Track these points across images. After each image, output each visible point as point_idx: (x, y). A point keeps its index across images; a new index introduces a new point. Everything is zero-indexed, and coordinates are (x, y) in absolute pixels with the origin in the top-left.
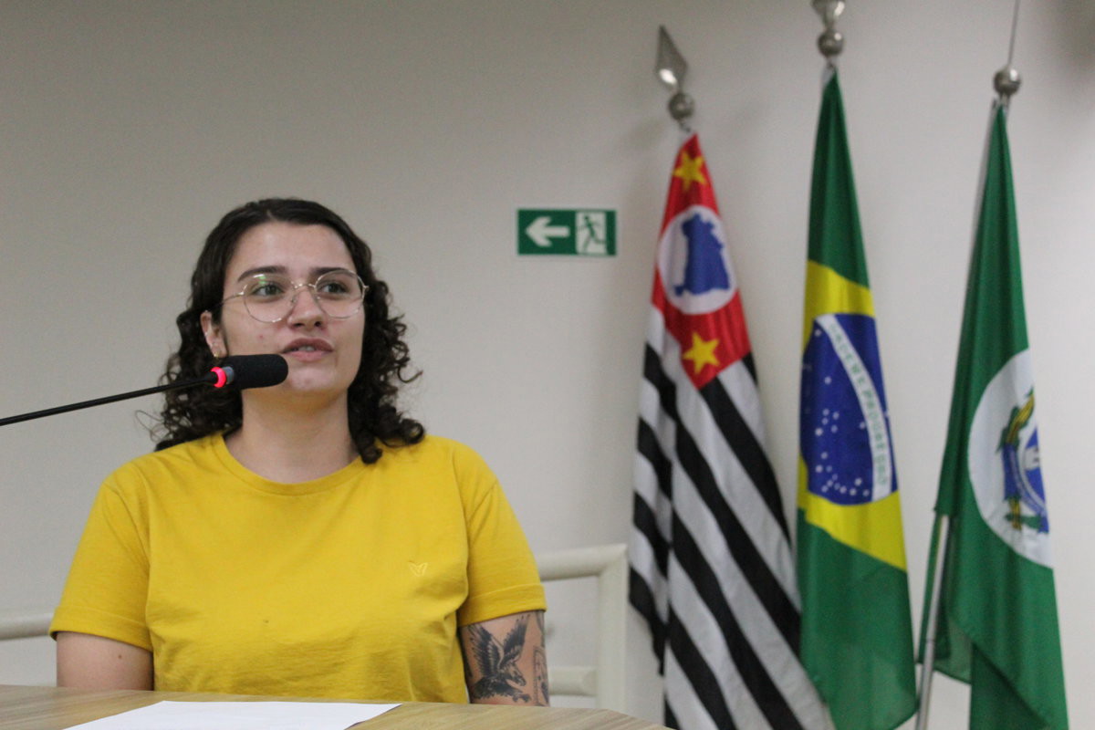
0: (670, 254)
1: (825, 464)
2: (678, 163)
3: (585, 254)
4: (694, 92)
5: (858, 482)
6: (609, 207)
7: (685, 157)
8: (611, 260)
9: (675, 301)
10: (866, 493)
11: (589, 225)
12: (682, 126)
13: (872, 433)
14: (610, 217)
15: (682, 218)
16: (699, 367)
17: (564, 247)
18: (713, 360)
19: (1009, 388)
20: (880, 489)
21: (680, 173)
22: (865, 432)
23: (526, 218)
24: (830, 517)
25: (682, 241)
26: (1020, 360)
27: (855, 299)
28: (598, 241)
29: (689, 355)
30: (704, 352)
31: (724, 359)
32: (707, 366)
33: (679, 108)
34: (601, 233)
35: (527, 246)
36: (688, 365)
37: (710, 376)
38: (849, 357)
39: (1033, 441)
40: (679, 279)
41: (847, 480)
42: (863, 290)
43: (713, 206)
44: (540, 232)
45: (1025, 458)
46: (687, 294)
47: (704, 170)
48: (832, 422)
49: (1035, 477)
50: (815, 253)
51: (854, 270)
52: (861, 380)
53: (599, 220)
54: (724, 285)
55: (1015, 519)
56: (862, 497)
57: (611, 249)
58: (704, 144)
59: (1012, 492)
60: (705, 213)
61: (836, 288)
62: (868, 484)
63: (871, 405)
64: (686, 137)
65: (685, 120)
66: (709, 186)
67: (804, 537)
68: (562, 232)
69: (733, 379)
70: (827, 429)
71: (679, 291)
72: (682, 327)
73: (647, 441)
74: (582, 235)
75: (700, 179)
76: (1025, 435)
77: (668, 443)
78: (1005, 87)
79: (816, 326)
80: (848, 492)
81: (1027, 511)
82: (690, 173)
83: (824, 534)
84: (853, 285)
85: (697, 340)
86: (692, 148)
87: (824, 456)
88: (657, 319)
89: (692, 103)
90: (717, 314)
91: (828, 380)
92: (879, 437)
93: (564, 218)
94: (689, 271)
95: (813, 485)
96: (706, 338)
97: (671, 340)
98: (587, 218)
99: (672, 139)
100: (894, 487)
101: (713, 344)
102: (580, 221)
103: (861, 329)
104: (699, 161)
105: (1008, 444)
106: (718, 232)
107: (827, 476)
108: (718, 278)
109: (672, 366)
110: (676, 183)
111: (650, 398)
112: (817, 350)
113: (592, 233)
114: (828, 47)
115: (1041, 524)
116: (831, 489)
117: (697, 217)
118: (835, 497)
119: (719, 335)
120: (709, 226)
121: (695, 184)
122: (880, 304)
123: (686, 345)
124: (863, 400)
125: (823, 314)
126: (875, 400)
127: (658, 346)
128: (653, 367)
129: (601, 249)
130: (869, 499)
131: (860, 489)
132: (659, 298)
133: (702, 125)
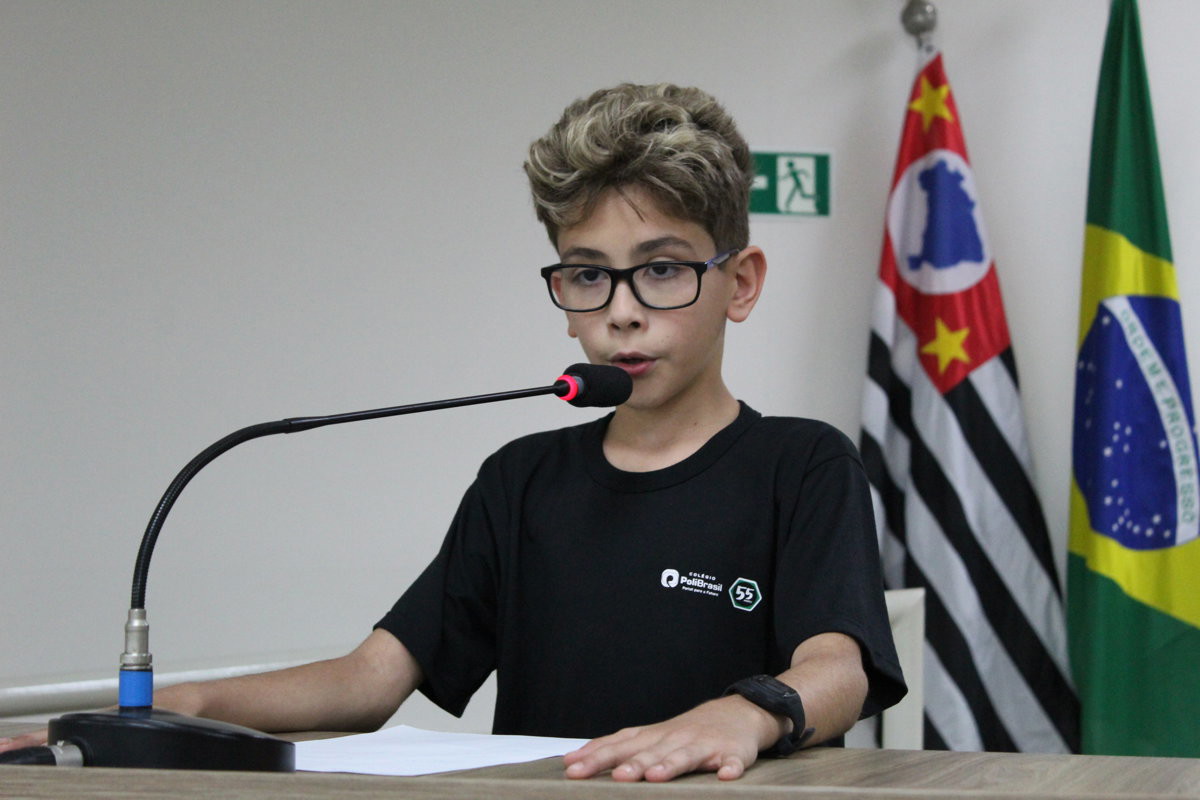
0: (905, 214)
1: (1115, 494)
2: (915, 94)
3: (789, 213)
5: (1157, 519)
6: (821, 150)
7: (925, 84)
8: (822, 220)
9: (910, 277)
10: (1167, 534)
11: (794, 175)
12: (920, 44)
13: (1176, 455)
14: (822, 163)
15: (920, 165)
16: (943, 364)
17: (761, 203)
18: (963, 356)
20: (1186, 529)
21: (918, 106)
22: (1167, 452)
24: (1120, 564)
25: (920, 197)
27: (1154, 276)
28: (804, 196)
29: (929, 349)
30: (950, 345)
31: (977, 352)
32: (954, 363)
33: (915, 21)
34: (809, 186)
36: (929, 362)
37: (959, 376)
38: (1144, 353)
40: (916, 247)
41: (1141, 515)
42: (1165, 265)
43: (962, 150)
46: (926, 267)
47: (950, 102)
48: (1124, 439)
50: (1099, 212)
51: (1153, 239)
52: (1162, 384)
53: (807, 167)
54: (977, 256)
56: (1162, 539)
57: (823, 208)
58: (949, 68)
60: (952, 160)
61: (1128, 264)
62: (1170, 522)
63: (1174, 418)
64: (927, 58)
65: (924, 36)
66: (957, 124)
68: (760, 182)
69: (988, 380)
70: (1117, 448)
71: (915, 263)
72: (918, 311)
74: (785, 187)
75: (946, 114)
77: (900, 466)
79: (1103, 311)
80: (1142, 533)
82: (931, 105)
83: (1112, 586)
84: (1150, 258)
85: (941, 328)
86: (933, 74)
87: (1115, 483)
88: (887, 299)
89: (934, 12)
90: (967, 294)
91: (1119, 384)
92: (1184, 460)
93: (761, 164)
94: (930, 236)
95: (1099, 520)
96: (954, 327)
97: (904, 328)
98: (791, 165)
99: (907, 61)
101: (963, 334)
102: (782, 168)
103: (1160, 315)
104: (944, 91)
106: (969, 186)
107: (1116, 510)
108: (968, 247)
109: (905, 361)
110: (912, 119)
112: (1104, 344)
113: (798, 185)
116: (1123, 527)
117: (942, 165)
118: (1130, 541)
119: (971, 323)
120: (957, 177)
121: (938, 121)
123: (924, 334)
124: (1164, 410)
125: (1114, 295)
126: (1180, 410)
127: (887, 335)
128: (879, 363)
129: (809, 206)
130: (1171, 542)
131: (1159, 529)
132: (888, 270)
133: (947, 43)
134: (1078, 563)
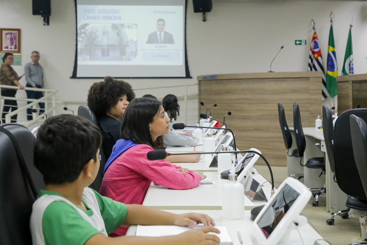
0: (312, 45)
1: (329, 67)
2: (314, 35)
4: (316, 27)
6: (305, 39)
9: (313, 50)
12: (314, 30)
13: (335, 64)
14: (306, 41)
15: (314, 41)
17: (300, 44)
19: (350, 59)
20: (336, 70)
23: (296, 41)
24: (330, 73)
25: (314, 43)
26: (351, 56)
27: (333, 49)
28: (304, 44)
30: (316, 55)
31: (318, 56)
32: (316, 57)
33: (314, 28)
34: (304, 42)
35: (296, 44)
36: (314, 57)
38: (332, 56)
39: (352, 64)
40: (313, 47)
43: (317, 39)
44: (298, 42)
45: (351, 66)
47: (317, 35)
48: (330, 63)
49: (352, 68)
50: (329, 44)
51: (333, 46)
52: (334, 58)
55: (350, 73)
56: (334, 71)
57: (306, 44)
58: (317, 32)
59: (350, 70)
60: (316, 40)
61: (331, 48)
62: (334, 69)
63: (335, 61)
67: (327, 76)
68: (300, 42)
69: (319, 58)
71: (313, 49)
72: (314, 53)
73: (309, 65)
74: (302, 43)
75: (316, 36)
76: (351, 64)
77: (312, 65)
78: (351, 26)
80: (332, 70)
81: (351, 72)
82: (315, 36)
83: (329, 75)
86: (315, 33)
88: (311, 52)
90: (318, 51)
91: (330, 58)
93: (300, 41)
94: (315, 47)
95: (328, 69)
96: (316, 54)
99: (313, 32)
100: (337, 69)
102: (302, 41)
103: (334, 53)
105: (350, 65)
106: (318, 42)
107: (330, 69)
108: (318, 47)
109: (312, 57)
110: (313, 37)
111: (310, 61)
112: (329, 55)
114: (331, 21)
115: (353, 73)
118: (330, 71)
119: (318, 54)
122: (335, 50)
123: (314, 55)
125: (330, 51)
127: (311, 55)
128: (310, 57)
132: (311, 50)
133: (317, 31)
134: (327, 74)
